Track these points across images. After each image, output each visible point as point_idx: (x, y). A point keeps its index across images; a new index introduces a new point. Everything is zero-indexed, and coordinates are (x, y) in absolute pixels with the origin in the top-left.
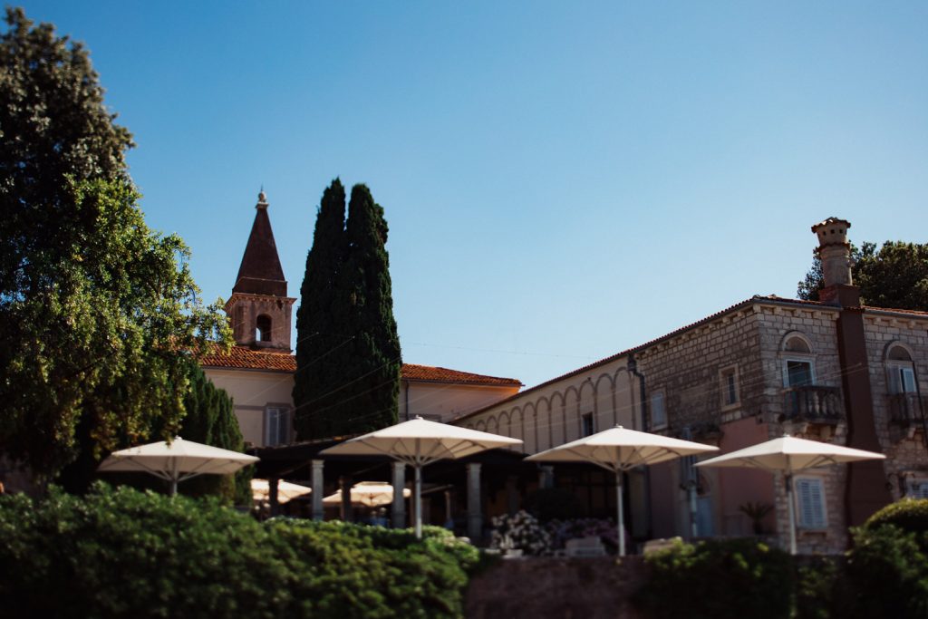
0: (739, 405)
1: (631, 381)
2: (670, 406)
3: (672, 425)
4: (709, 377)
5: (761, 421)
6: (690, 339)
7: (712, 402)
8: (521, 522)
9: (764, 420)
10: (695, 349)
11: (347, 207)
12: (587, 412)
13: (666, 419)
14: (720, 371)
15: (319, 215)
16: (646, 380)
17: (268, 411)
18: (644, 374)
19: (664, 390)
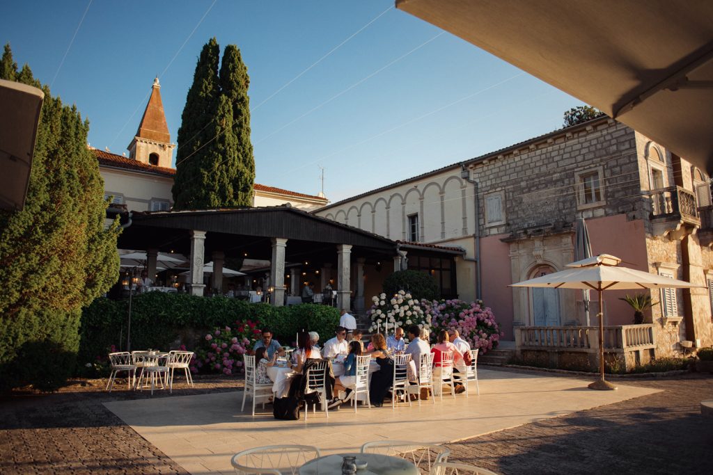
0: (604, 203)
1: (463, 187)
2: (508, 206)
3: (511, 222)
4: (561, 180)
5: (634, 217)
6: (538, 149)
7: (564, 202)
8: (405, 303)
9: (636, 217)
10: (543, 156)
11: (220, 60)
12: (412, 212)
13: (503, 217)
14: (576, 174)
15: (198, 64)
16: (479, 186)
17: (153, 204)
18: (477, 181)
19: (503, 193)
